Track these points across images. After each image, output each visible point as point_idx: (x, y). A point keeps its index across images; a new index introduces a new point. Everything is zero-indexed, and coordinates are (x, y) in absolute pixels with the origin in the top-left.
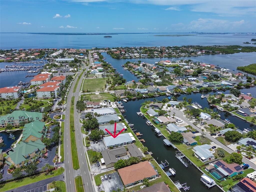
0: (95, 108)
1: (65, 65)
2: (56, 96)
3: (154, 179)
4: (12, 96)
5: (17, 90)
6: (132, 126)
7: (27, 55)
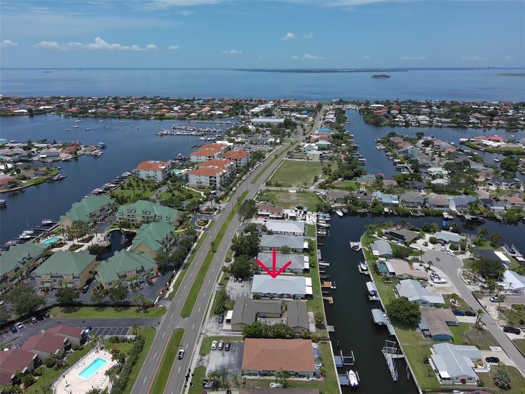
0: (273, 218)
1: (264, 130)
2: (218, 185)
3: (305, 379)
4: (154, 177)
5: (163, 167)
6: (324, 266)
7: (213, 109)
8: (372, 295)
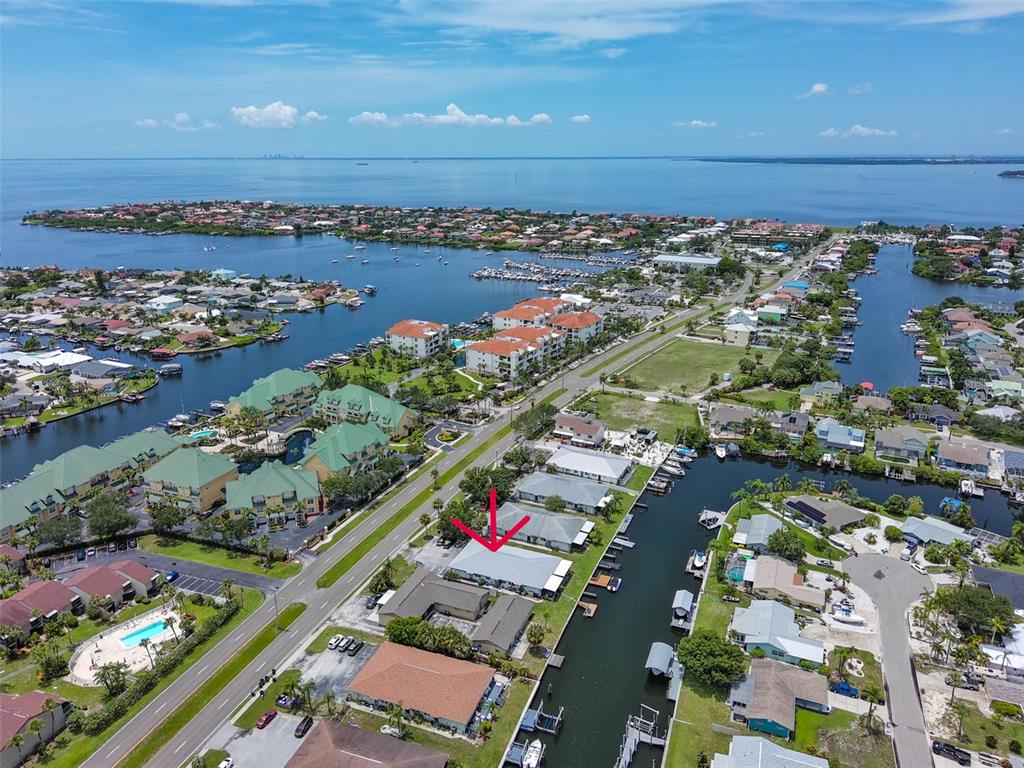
0: (577, 444)
1: (674, 278)
2: (514, 374)
3: (447, 734)
4: (412, 348)
5: (432, 333)
6: (619, 545)
7: (598, 234)
8: (678, 617)
